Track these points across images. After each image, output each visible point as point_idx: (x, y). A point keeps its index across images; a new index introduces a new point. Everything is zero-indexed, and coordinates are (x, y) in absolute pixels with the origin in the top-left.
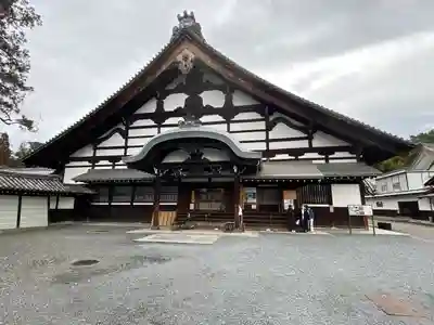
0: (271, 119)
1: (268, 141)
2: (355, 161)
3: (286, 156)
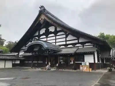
0: (67, 34)
1: (66, 41)
2: (92, 46)
3: (71, 46)
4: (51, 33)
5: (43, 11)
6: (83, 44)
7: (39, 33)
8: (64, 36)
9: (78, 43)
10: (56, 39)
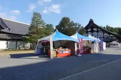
1: (103, 36)
2: (116, 38)
3: (106, 38)
4: (95, 31)
5: (91, 22)
6: (112, 37)
7: (87, 30)
8: (103, 33)
9: (110, 37)
10: (98, 34)
